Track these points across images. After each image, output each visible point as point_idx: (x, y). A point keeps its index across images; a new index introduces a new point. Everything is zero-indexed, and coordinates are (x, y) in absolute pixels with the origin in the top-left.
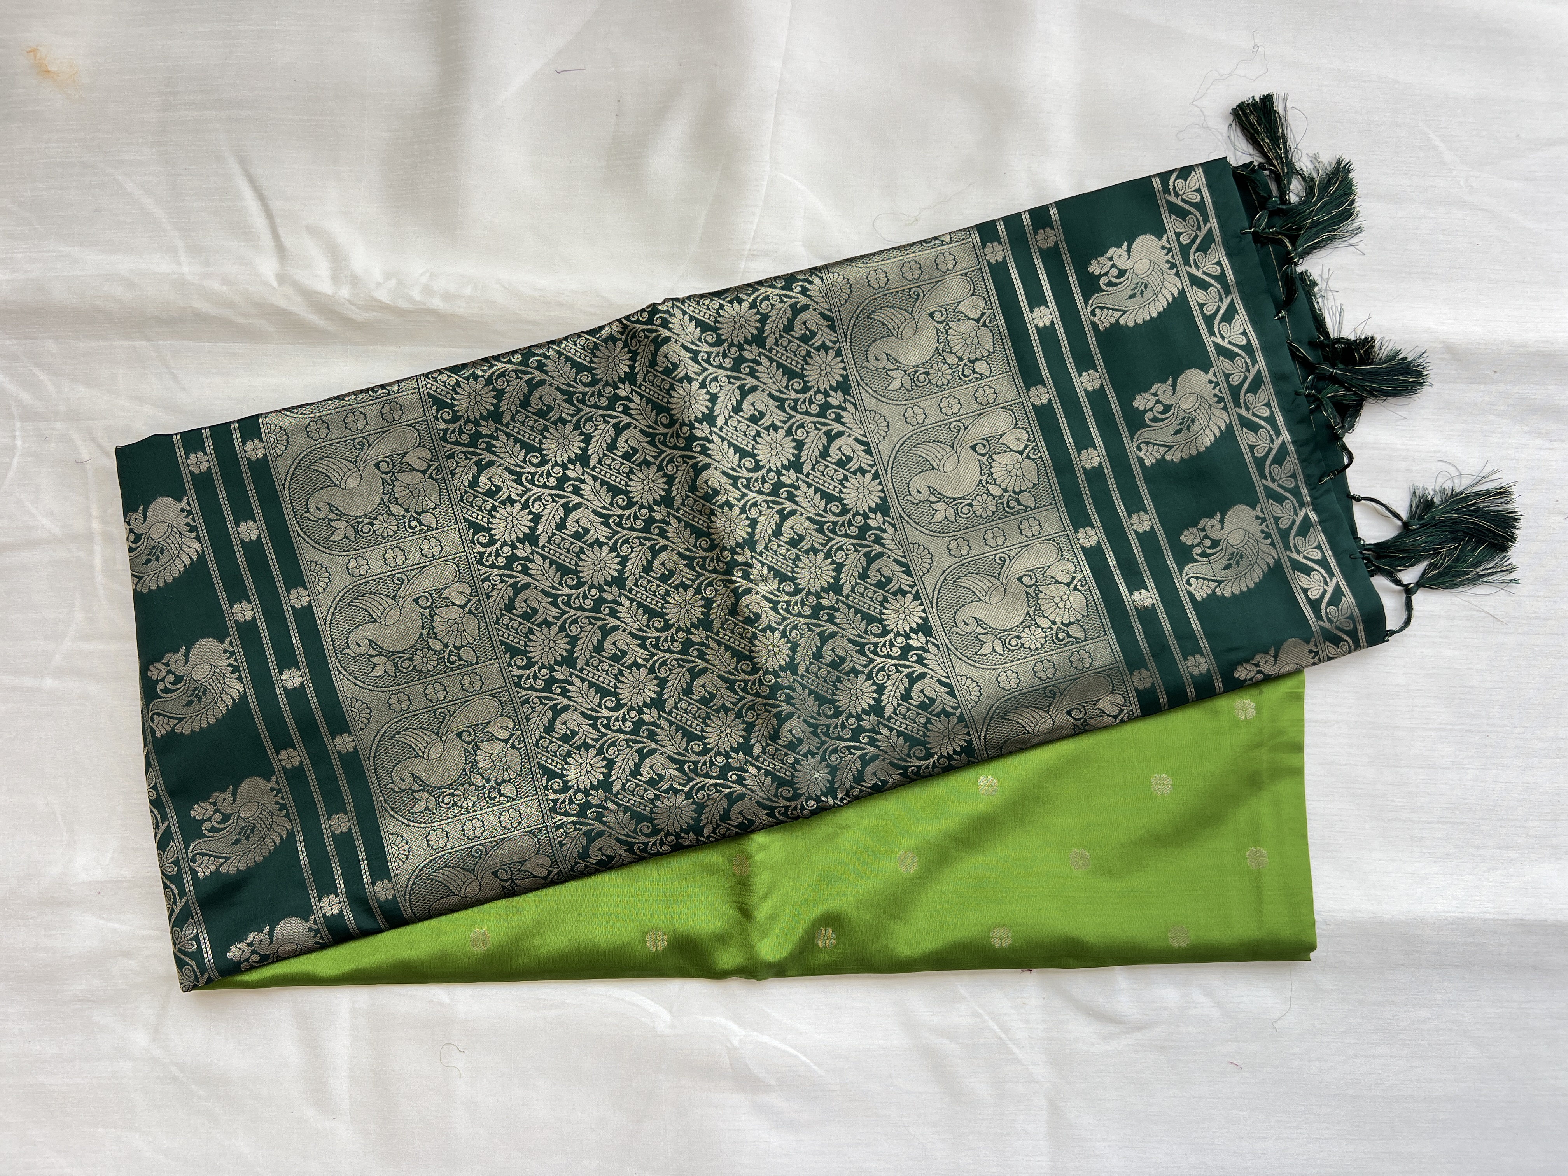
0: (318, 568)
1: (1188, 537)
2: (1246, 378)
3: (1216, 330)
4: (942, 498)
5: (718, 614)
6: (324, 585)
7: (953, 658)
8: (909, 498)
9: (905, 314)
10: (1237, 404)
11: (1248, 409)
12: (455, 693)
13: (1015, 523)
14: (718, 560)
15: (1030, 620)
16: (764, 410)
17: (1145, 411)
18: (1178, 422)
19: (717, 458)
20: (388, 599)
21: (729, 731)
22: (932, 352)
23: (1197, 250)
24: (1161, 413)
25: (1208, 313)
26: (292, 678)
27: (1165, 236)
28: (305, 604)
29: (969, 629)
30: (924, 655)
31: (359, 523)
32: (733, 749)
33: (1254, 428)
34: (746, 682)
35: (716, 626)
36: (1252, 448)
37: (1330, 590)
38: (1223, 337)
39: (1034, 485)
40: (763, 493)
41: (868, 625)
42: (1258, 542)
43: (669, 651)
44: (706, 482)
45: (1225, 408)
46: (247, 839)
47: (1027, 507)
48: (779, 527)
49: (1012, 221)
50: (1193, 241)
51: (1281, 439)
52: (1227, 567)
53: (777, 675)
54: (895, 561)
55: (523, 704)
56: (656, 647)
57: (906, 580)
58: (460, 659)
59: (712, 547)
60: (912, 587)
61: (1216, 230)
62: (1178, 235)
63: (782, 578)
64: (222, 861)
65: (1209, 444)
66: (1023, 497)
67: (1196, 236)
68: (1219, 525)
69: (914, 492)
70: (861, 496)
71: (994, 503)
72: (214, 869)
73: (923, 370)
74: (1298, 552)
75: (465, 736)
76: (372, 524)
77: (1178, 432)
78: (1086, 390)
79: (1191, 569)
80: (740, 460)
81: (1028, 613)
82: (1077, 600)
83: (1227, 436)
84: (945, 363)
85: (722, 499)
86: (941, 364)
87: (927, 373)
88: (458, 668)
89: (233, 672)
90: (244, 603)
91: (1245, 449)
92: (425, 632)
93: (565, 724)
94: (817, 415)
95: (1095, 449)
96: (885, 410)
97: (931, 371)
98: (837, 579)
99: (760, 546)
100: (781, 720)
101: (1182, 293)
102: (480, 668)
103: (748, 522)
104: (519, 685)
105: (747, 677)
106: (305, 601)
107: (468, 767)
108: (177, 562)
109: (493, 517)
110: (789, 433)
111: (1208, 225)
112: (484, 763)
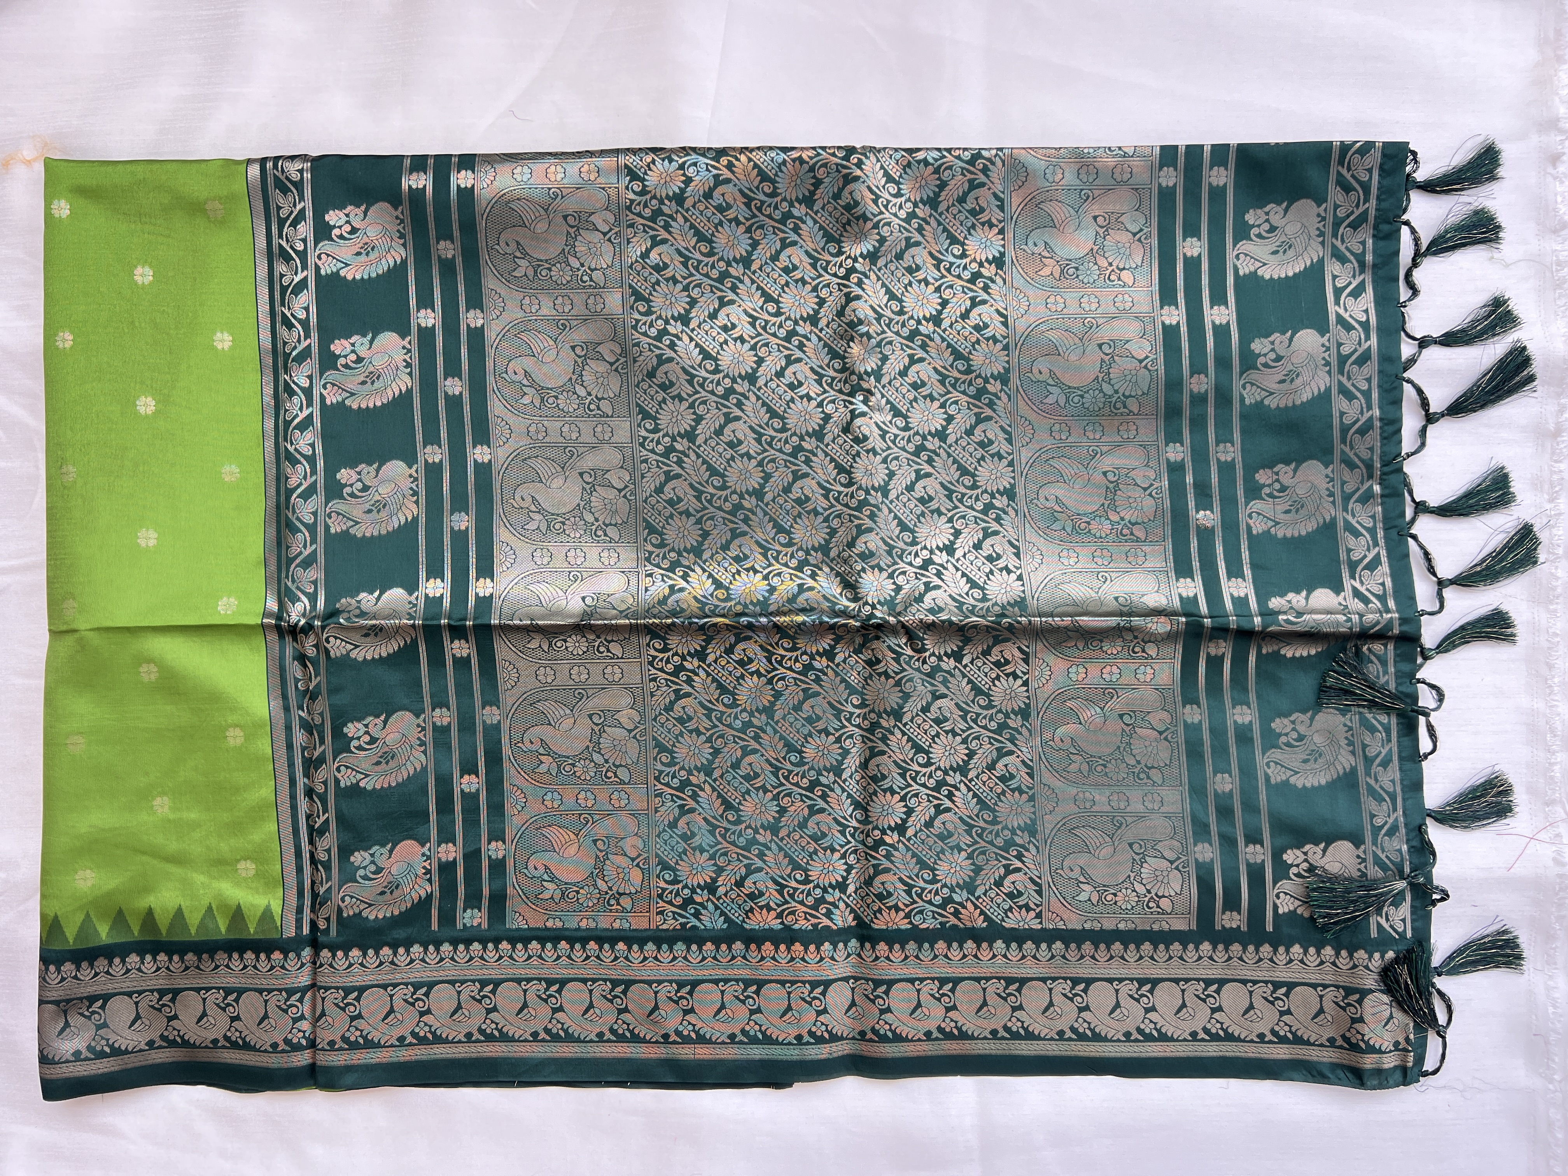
0: (497, 296)
1: (1263, 477)
2: (1355, 350)
3: (1342, 302)
4: (1059, 384)
5: (833, 430)
6: (498, 313)
7: (1027, 525)
8: (1029, 375)
9: (1072, 211)
10: (1341, 372)
11: (1349, 378)
12: (587, 437)
13: (1116, 423)
14: (846, 382)
15: (1103, 512)
16: (921, 265)
17: (1259, 355)
18: (1284, 373)
19: (869, 293)
20: (549, 339)
21: (814, 532)
22: (1085, 252)
23: (1349, 226)
24: (1273, 361)
25: (1339, 285)
26: (454, 386)
27: (1324, 206)
28: (479, 325)
29: (1048, 505)
30: (1003, 516)
31: (539, 266)
32: (813, 548)
33: (1349, 396)
34: (840, 493)
35: (828, 438)
36: (1342, 414)
37: (1370, 556)
38: (1346, 310)
39: (1144, 394)
40: (900, 336)
41: (961, 476)
42: (1321, 497)
43: (780, 451)
44: (854, 311)
45: (1329, 372)
46: (378, 512)
47: (1131, 411)
48: (906, 369)
49: (1194, 151)
50: (1348, 216)
51: (1370, 413)
52: (1287, 512)
53: (867, 492)
54: (1001, 427)
55: (642, 462)
56: (770, 444)
57: (1005, 447)
58: (599, 409)
59: (843, 370)
60: (1009, 454)
61: (1372, 213)
62: (1336, 207)
63: (897, 413)
64: (352, 523)
65: (1305, 400)
66: (1129, 401)
67: (1352, 212)
68: (1291, 474)
69: (1035, 371)
70: (987, 361)
71: (1103, 400)
72: (344, 528)
73: (1074, 265)
74: (1354, 516)
75: (586, 477)
76: (550, 269)
77: (1282, 382)
78: (1213, 323)
79: (1256, 505)
80: (889, 301)
81: (1103, 505)
82: (1149, 504)
83: (1324, 397)
84: (1096, 264)
85: (863, 329)
86: (1091, 264)
87: (1077, 269)
88: (594, 416)
89: (406, 367)
90: (429, 311)
91: (1336, 414)
92: (574, 377)
93: (674, 489)
94: (968, 281)
95: (1207, 376)
96: (1031, 292)
97: (1081, 267)
98: (945, 428)
99: (884, 381)
100: (861, 531)
101: (1321, 261)
102: (615, 422)
103: (880, 356)
104: (642, 445)
105: (842, 489)
106: (479, 323)
107: (582, 503)
108: (384, 261)
109: (655, 290)
110: (938, 289)
111: (1367, 205)
112: (597, 504)
